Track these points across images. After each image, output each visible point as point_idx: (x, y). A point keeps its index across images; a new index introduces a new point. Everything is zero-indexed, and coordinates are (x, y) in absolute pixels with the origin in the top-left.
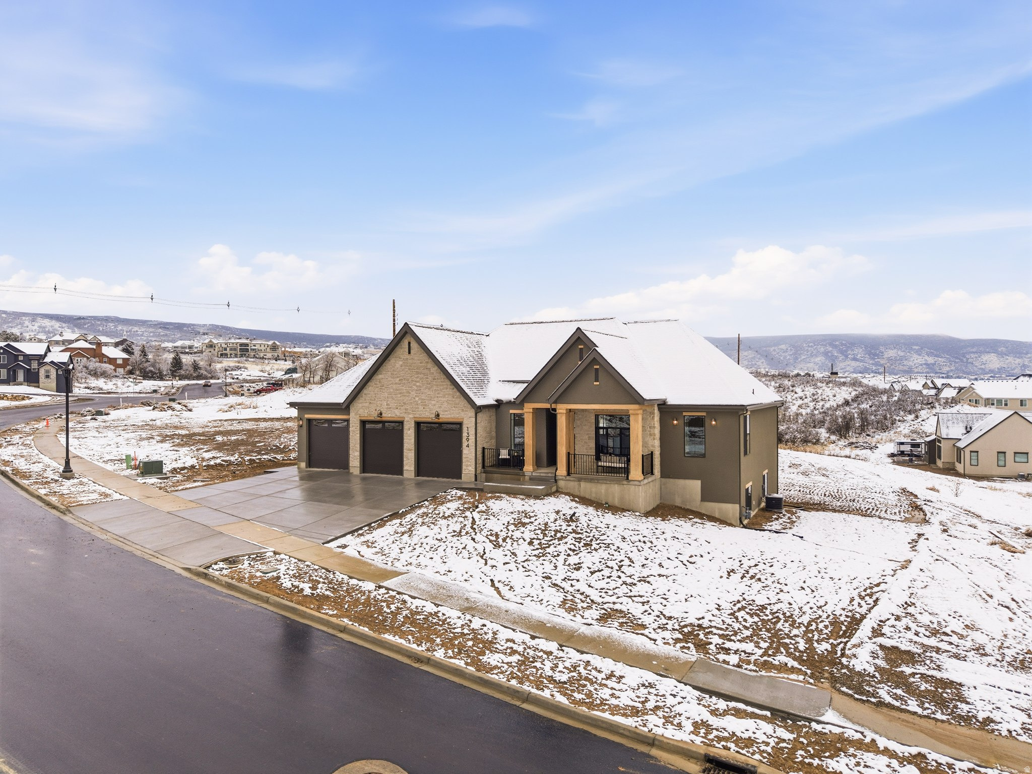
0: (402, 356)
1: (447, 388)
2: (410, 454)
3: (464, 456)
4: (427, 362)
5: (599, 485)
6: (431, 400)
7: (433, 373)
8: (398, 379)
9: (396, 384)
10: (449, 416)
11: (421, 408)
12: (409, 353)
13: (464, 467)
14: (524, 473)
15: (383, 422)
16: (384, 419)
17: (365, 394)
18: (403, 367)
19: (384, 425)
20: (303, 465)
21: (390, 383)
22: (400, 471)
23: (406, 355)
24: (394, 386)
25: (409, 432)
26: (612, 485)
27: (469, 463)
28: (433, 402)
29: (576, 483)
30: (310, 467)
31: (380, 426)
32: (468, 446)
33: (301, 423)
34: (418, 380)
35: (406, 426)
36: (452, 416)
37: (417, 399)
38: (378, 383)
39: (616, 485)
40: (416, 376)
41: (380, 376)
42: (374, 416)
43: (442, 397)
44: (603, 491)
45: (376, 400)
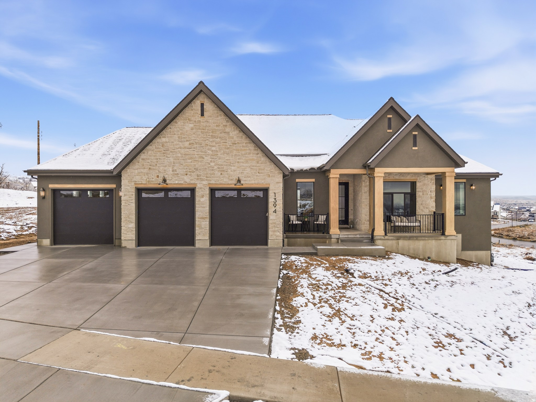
0: (193, 119)
1: (249, 154)
2: (203, 223)
3: (270, 222)
4: (226, 126)
5: (417, 241)
6: (230, 165)
7: (233, 138)
8: (188, 143)
9: (185, 148)
10: (253, 182)
11: (218, 174)
12: (202, 115)
13: (270, 233)
14: (331, 236)
15: (167, 190)
16: (169, 186)
17: (143, 159)
18: (194, 131)
19: (166, 195)
20: (47, 242)
21: (177, 146)
22: (191, 242)
23: (198, 117)
24: (183, 151)
25: (202, 200)
26: (430, 241)
27: (276, 229)
28: (233, 168)
29: (394, 242)
30: (55, 244)
31: (162, 195)
32: (275, 212)
33: (42, 194)
34: (214, 144)
35: (198, 193)
36: (256, 182)
37: (212, 164)
38: (160, 147)
39: (434, 241)
40: (211, 140)
41: (164, 140)
42: (155, 183)
43: (243, 162)
44: (421, 247)
45: (158, 165)
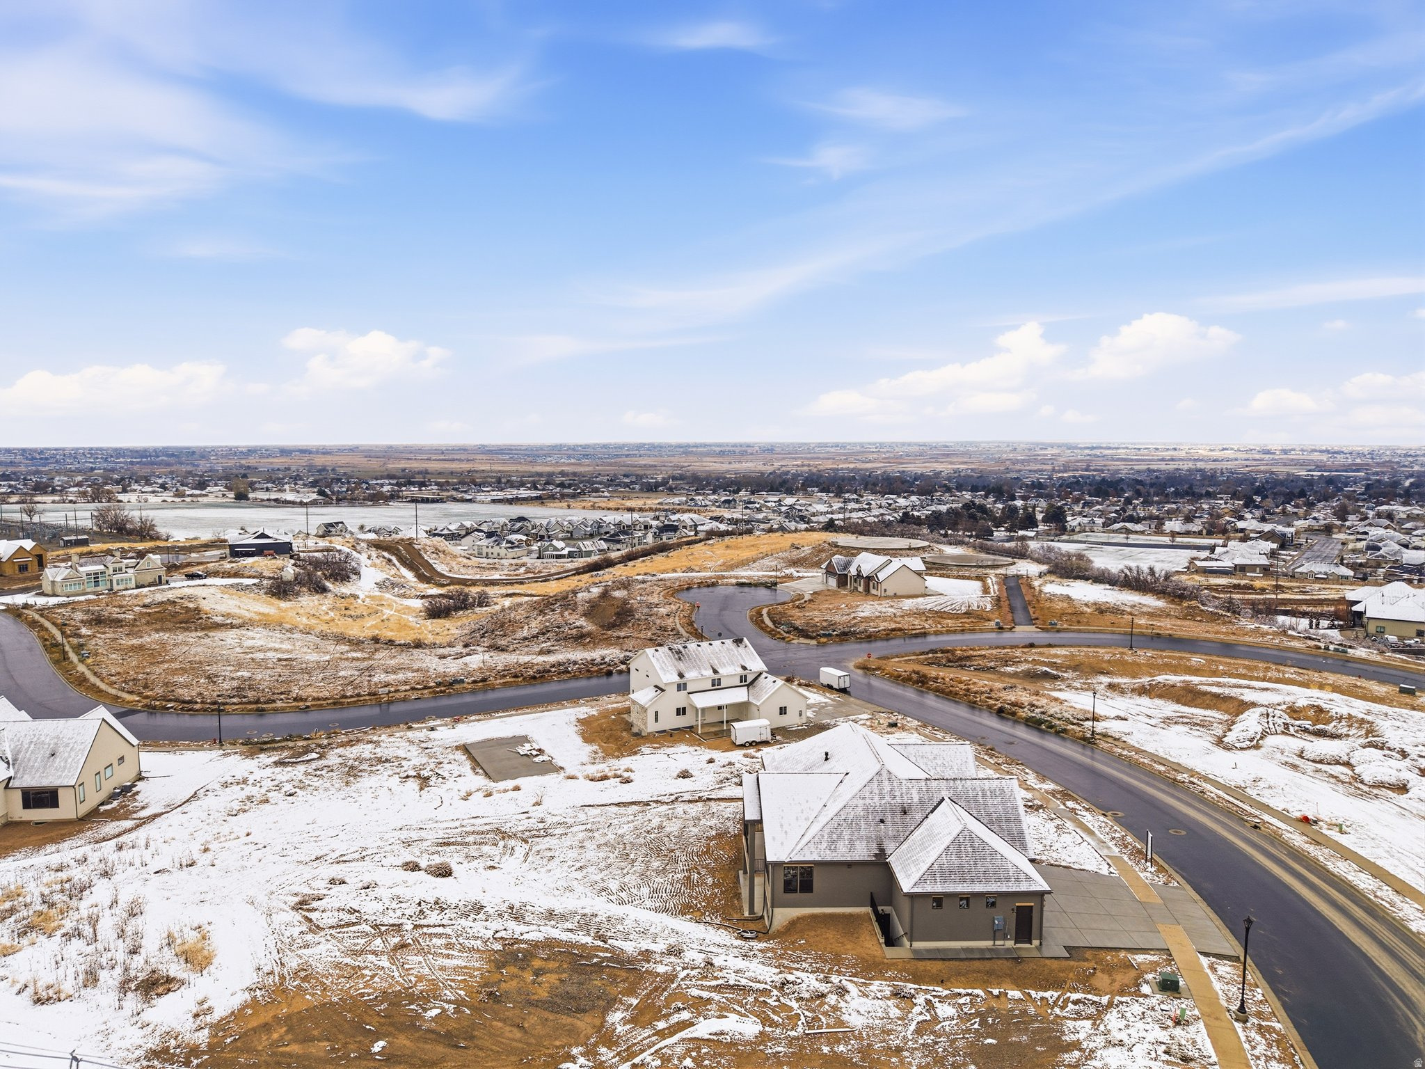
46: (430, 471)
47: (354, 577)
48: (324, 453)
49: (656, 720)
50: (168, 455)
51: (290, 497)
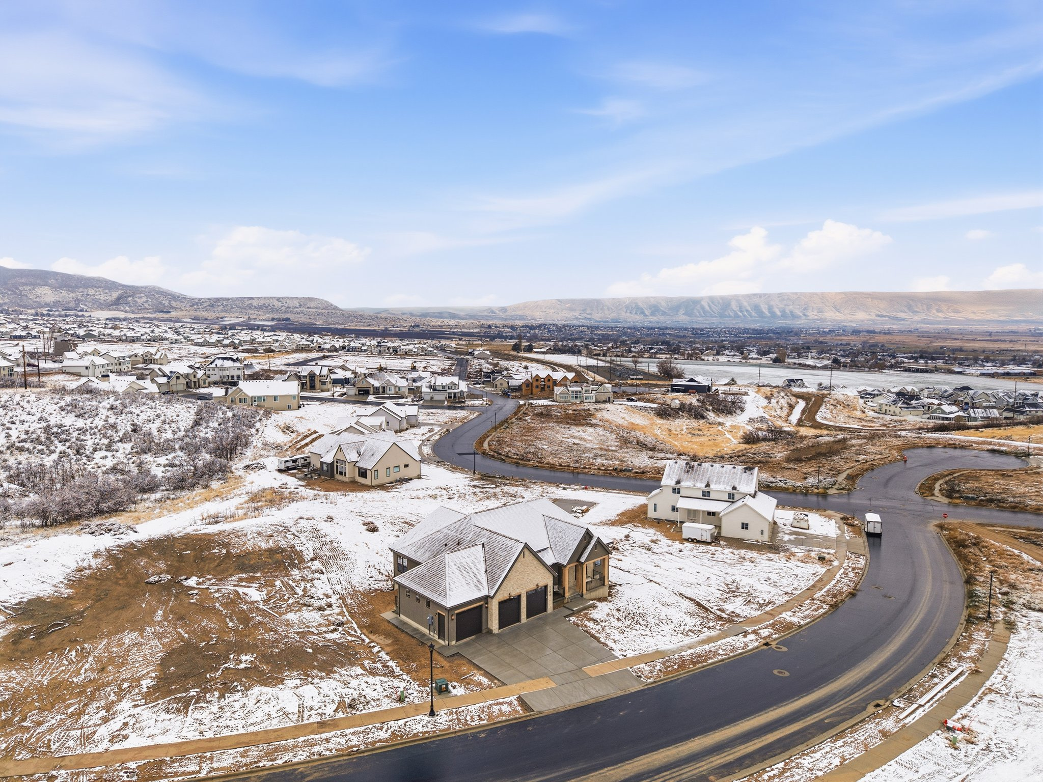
1: (541, 570)
2: (524, 610)
3: (548, 601)
4: (533, 560)
6: (534, 578)
7: (535, 565)
8: (518, 573)
11: (529, 584)
12: (524, 557)
13: (548, 606)
16: (511, 597)
17: (502, 587)
18: (521, 566)
23: (522, 559)
24: (516, 577)
25: (524, 599)
27: (551, 603)
32: (550, 595)
33: (452, 617)
34: (528, 570)
35: (522, 596)
37: (527, 580)
41: (510, 574)
42: (506, 597)
43: (539, 575)
45: (507, 588)
46: (964, 348)
47: (738, 411)
48: (885, 334)
49: (655, 510)
50: (774, 333)
51: (810, 362)
